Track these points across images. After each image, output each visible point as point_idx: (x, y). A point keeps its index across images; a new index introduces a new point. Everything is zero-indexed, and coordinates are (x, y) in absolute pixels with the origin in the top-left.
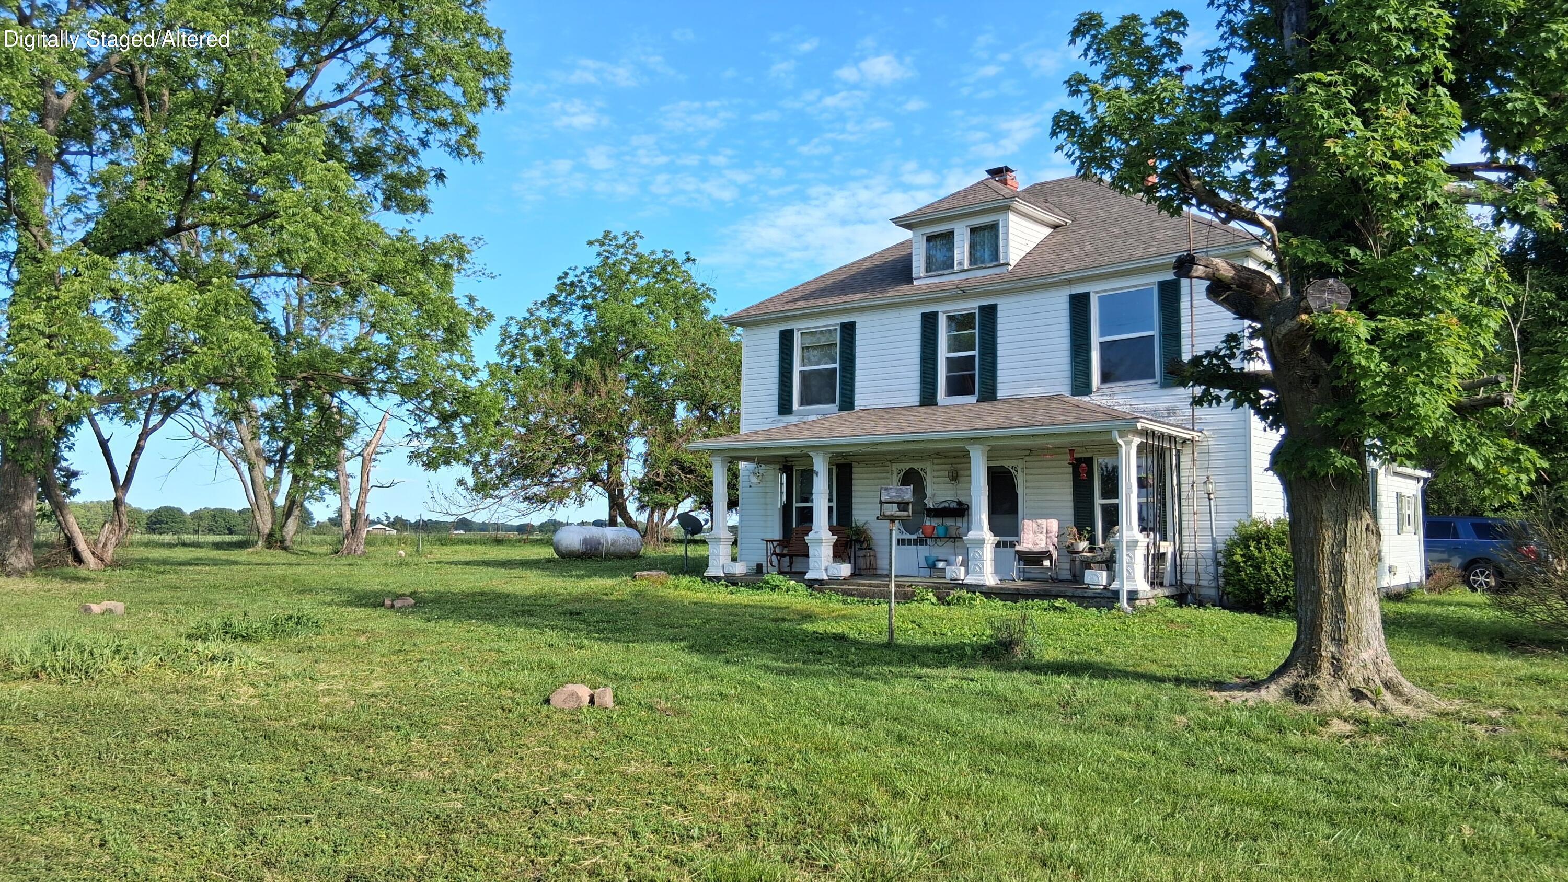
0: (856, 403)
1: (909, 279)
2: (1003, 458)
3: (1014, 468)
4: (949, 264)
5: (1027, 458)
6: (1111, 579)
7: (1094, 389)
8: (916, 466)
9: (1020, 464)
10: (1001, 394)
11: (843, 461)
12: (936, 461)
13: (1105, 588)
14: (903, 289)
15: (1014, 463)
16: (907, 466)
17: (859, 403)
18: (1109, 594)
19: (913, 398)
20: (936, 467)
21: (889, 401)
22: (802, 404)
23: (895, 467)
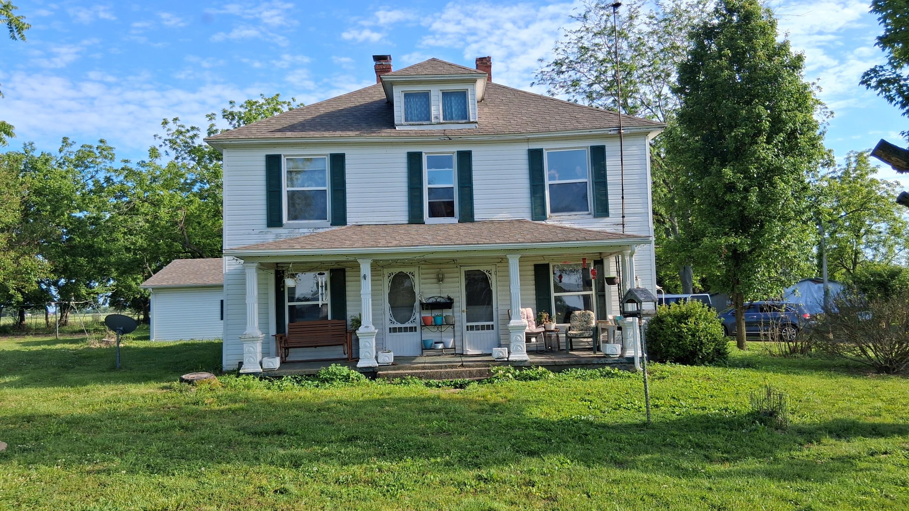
0: (348, 220)
1: (391, 125)
2: (480, 264)
3: (488, 271)
4: (427, 117)
5: (498, 265)
6: (623, 349)
7: (548, 217)
8: (406, 270)
9: (493, 268)
10: (477, 217)
11: (334, 267)
12: (423, 266)
13: (621, 356)
14: (386, 132)
15: (488, 268)
16: (397, 271)
17: (351, 219)
18: (625, 361)
19: (404, 218)
20: (423, 271)
21: (380, 219)
22: (289, 219)
23: (386, 271)
